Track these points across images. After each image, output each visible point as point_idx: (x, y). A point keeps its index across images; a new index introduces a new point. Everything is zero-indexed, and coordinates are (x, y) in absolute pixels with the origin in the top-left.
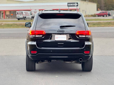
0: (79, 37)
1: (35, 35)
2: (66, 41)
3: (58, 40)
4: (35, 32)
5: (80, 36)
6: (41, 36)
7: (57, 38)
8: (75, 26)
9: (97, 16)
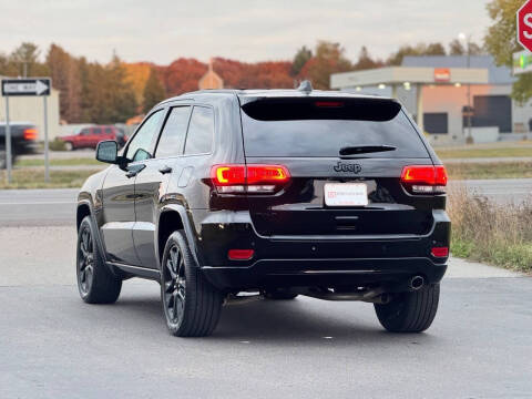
0: (410, 191)
1: (245, 185)
2: (362, 207)
3: (338, 204)
4: (245, 174)
5: (414, 188)
6: (270, 188)
7: (332, 194)
8: (393, 149)
9: (69, 146)
